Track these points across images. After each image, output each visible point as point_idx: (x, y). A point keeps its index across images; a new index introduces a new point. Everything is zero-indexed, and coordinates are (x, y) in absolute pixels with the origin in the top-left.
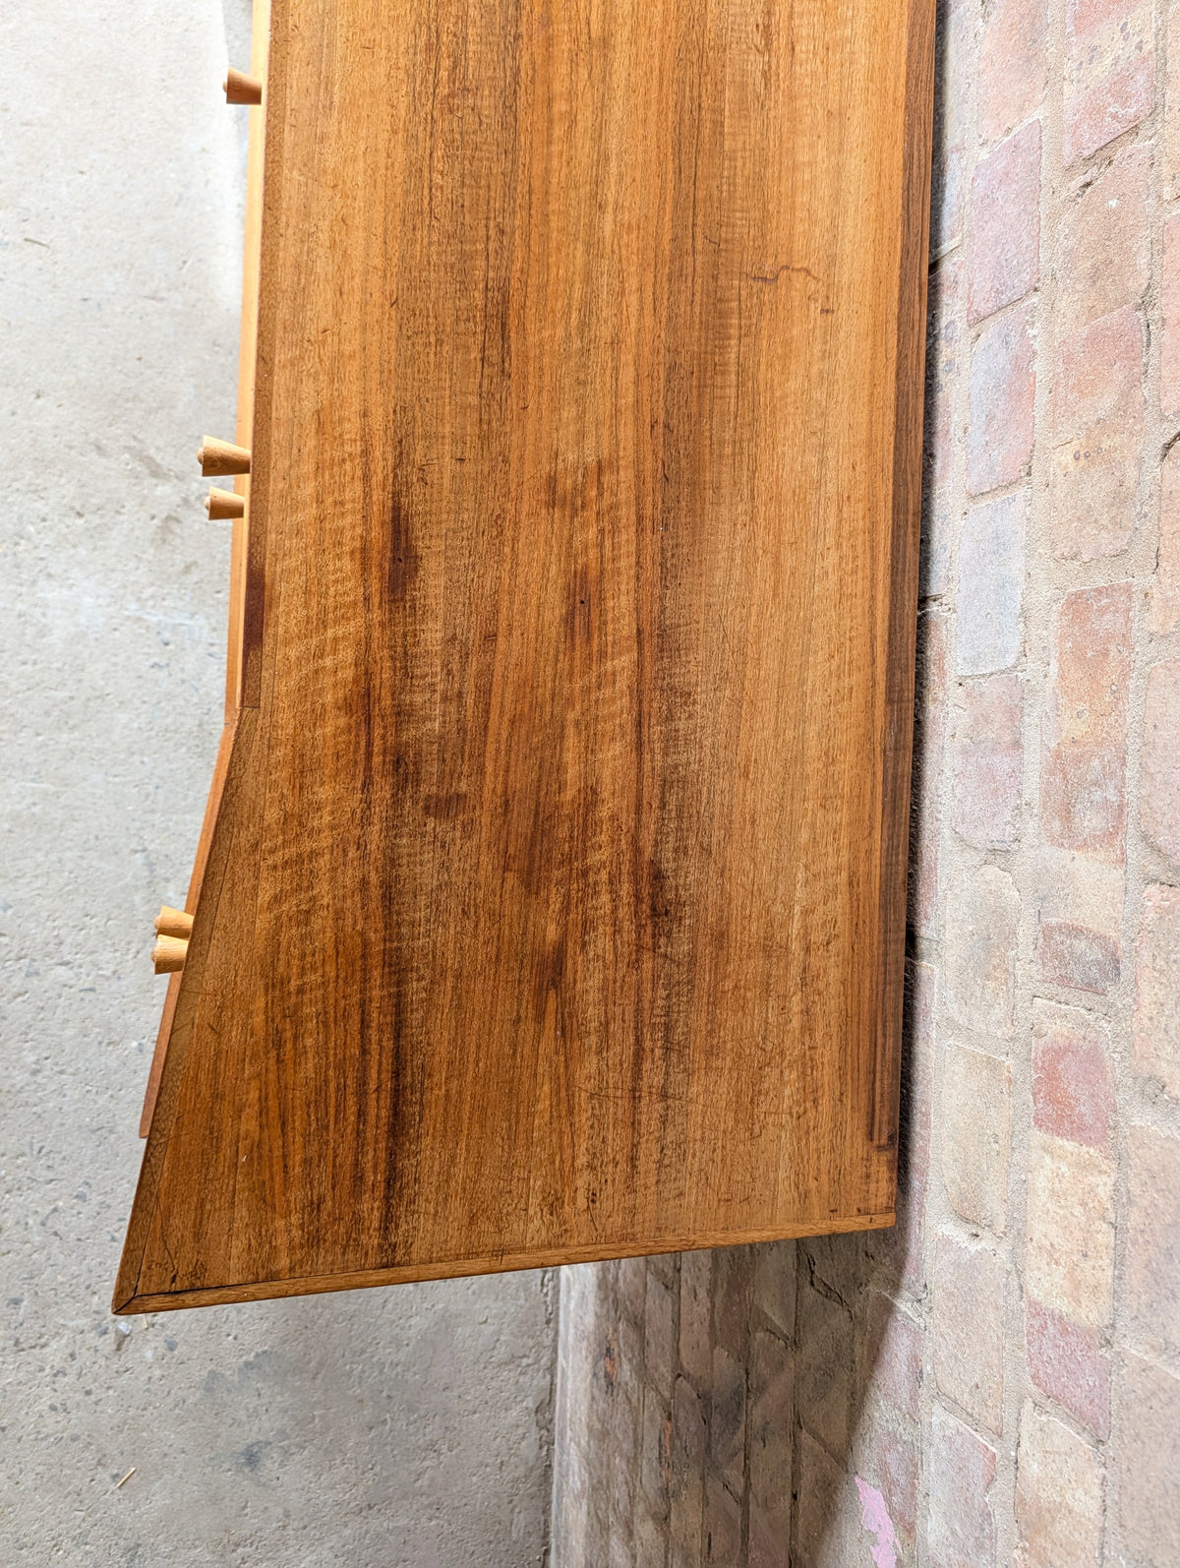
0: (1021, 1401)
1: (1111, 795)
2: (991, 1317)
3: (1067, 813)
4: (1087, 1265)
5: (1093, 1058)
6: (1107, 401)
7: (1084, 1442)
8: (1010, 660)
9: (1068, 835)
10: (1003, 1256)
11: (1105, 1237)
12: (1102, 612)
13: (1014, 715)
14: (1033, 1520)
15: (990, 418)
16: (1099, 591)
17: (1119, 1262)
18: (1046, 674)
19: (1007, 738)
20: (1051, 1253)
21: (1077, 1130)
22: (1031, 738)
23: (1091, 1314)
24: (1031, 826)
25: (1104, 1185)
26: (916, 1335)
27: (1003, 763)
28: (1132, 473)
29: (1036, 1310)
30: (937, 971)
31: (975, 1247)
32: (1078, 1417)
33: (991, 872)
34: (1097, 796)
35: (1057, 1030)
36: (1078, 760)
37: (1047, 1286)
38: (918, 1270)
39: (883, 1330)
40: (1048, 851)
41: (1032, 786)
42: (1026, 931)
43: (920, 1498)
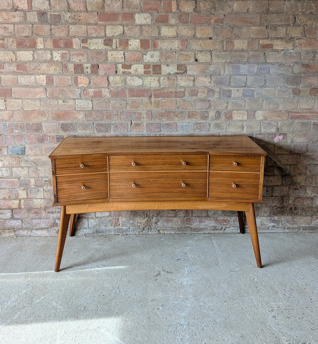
0: (256, 120)
1: (204, 112)
2: (250, 124)
3: (206, 117)
4: (242, 113)
5: (225, 113)
6: (173, 114)
7: (256, 113)
8: (193, 124)
9: (208, 117)
10: (245, 122)
11: (239, 111)
12: (190, 114)
13: (197, 124)
14: (265, 119)
15: (170, 128)
16: (188, 115)
17: (240, 110)
18: (194, 120)
19: (199, 124)
20: (242, 117)
21: (232, 115)
22: (199, 122)
23: (246, 113)
24: (207, 121)
25: (235, 112)
26: (256, 134)
27: (202, 125)
28: (179, 112)
29: (248, 119)
30: (221, 133)
31: (245, 126)
32: (254, 114)
33: (211, 126)
34: (204, 114)
35: (224, 117)
36: (202, 116)
37: (245, 117)
38: (250, 134)
39: (258, 139)
40: (209, 119)
41: (203, 121)
42: (216, 121)
43: (271, 133)
